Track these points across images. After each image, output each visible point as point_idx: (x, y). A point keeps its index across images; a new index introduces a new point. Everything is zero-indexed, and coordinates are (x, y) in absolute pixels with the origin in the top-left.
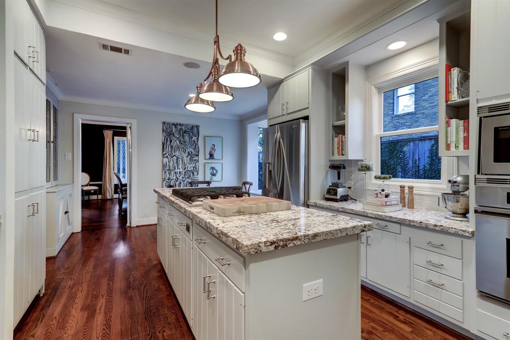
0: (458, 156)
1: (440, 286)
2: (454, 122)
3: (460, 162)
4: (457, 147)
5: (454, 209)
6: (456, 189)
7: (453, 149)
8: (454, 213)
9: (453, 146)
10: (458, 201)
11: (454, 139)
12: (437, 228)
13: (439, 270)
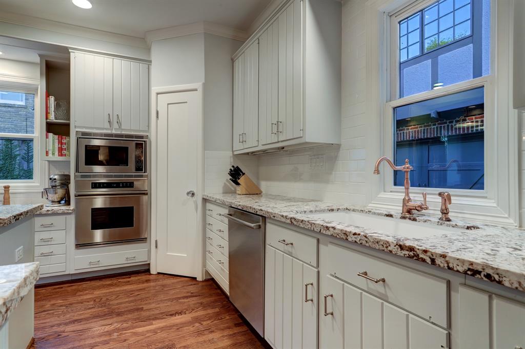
0: (49, 161)
1: (51, 254)
2: (51, 135)
3: (51, 165)
4: (53, 154)
5: (53, 199)
6: (54, 184)
7: (50, 155)
8: (53, 202)
9: (50, 152)
10: (56, 193)
11: (51, 148)
12: (49, 212)
13: (49, 243)
